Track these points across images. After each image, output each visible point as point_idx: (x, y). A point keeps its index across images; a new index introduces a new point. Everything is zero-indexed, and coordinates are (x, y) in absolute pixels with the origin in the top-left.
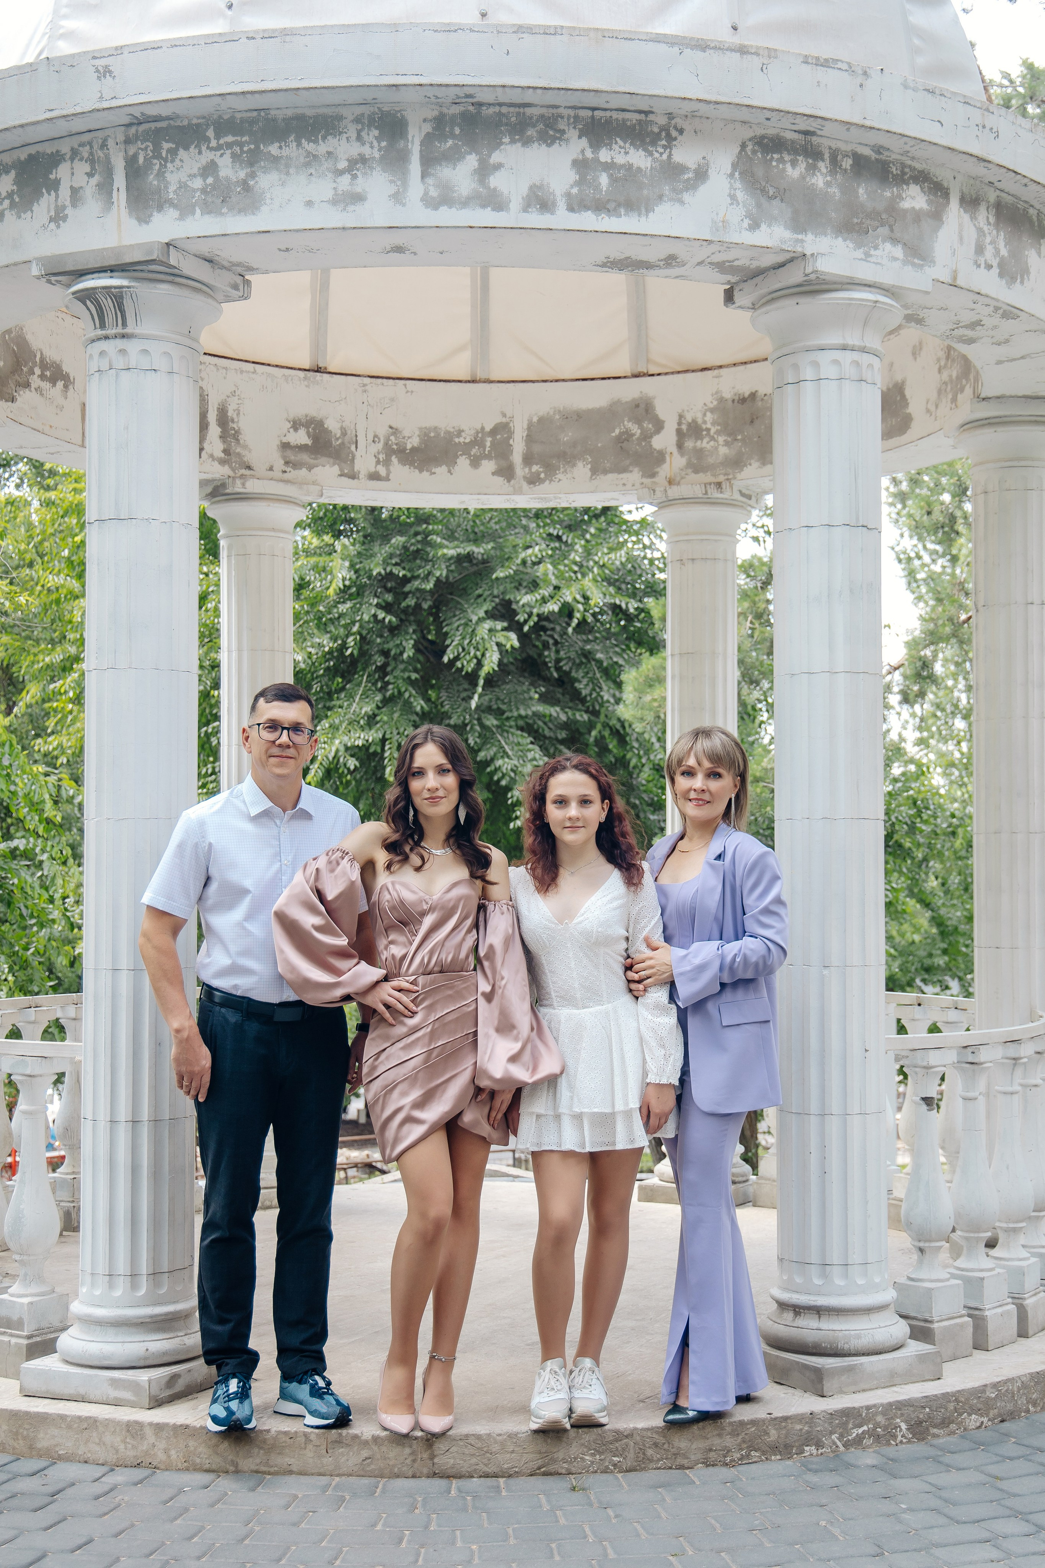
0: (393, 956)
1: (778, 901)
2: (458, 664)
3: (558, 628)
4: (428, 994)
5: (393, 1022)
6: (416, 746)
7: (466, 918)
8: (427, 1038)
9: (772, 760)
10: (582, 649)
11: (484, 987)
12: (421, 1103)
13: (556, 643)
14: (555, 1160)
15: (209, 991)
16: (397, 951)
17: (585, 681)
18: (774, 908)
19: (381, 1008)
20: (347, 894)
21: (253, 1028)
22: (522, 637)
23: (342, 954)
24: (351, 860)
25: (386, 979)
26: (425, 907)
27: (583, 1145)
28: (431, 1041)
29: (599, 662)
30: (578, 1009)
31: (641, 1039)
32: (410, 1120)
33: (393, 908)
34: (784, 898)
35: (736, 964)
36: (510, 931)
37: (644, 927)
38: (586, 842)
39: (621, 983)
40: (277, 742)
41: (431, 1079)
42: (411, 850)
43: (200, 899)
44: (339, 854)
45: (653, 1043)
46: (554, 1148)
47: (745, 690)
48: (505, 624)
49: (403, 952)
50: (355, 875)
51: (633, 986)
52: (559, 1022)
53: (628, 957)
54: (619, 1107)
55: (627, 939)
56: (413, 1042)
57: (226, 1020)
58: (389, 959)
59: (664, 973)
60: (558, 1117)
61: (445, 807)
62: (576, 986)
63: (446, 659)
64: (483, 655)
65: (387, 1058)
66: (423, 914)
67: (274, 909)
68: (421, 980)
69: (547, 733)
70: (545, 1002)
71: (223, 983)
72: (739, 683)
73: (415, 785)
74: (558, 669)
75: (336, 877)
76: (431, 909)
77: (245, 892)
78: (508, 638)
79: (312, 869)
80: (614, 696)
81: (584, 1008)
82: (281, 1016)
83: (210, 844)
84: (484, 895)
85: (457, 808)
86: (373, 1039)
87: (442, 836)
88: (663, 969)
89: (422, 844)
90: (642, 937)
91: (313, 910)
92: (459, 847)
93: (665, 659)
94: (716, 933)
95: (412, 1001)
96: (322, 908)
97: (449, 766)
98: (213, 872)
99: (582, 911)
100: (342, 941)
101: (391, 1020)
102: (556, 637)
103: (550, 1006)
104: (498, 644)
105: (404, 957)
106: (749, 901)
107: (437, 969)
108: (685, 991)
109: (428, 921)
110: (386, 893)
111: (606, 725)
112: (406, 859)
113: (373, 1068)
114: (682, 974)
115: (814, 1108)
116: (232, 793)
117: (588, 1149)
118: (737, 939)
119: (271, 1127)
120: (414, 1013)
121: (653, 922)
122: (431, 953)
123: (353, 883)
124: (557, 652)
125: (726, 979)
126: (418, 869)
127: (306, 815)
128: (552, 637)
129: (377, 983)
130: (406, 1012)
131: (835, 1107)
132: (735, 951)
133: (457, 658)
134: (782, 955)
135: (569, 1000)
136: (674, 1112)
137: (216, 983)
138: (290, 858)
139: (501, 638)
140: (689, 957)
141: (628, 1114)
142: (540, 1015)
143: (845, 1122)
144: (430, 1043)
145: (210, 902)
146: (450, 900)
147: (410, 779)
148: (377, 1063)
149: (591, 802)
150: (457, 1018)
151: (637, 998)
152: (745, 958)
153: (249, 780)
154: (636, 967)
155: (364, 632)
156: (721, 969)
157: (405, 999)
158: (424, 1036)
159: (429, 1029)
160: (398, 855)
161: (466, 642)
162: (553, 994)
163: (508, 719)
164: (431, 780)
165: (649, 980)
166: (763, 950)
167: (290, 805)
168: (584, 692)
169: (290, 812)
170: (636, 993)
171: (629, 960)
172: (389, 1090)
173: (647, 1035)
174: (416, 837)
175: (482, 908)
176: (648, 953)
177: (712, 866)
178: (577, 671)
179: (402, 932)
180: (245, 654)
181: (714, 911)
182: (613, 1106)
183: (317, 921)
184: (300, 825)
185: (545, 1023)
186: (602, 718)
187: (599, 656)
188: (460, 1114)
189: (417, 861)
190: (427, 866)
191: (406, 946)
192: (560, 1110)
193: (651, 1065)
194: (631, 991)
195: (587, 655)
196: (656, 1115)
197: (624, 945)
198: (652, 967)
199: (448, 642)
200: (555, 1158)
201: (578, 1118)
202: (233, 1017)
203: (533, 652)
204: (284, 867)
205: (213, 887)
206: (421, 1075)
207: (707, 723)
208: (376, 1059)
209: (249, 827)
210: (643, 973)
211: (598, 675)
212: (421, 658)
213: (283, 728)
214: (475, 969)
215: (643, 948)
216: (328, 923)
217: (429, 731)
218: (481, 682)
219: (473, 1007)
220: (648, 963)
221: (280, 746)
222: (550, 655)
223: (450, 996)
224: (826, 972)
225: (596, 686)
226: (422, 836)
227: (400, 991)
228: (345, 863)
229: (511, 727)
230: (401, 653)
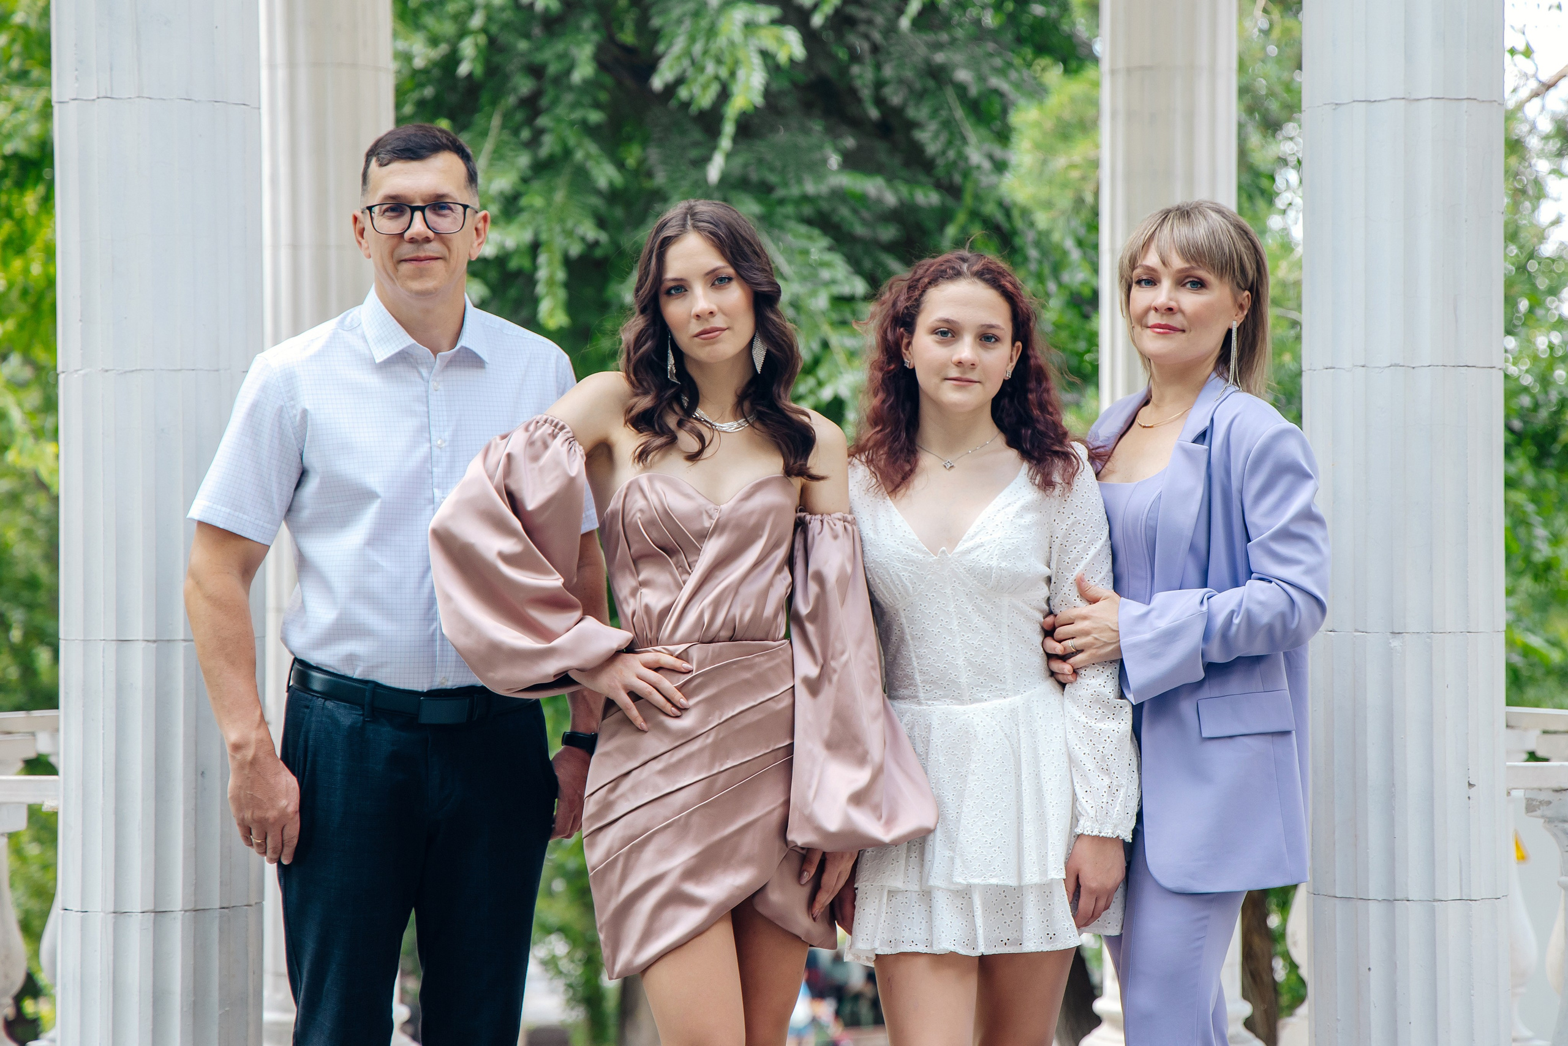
0: (647, 609)
1: (1308, 515)
2: (683, 93)
3: (879, 20)
4: (709, 677)
5: (644, 726)
6: (667, 242)
7: (776, 546)
8: (707, 754)
9: (1298, 265)
10: (928, 63)
11: (806, 667)
12: (695, 871)
13: (875, 49)
14: (920, 971)
15: (302, 669)
16: (654, 599)
17: (933, 126)
18: (1299, 528)
19: (624, 699)
20: (564, 500)
21: (385, 737)
22: (810, 37)
23: (554, 602)
24: (571, 440)
25: (631, 648)
26: (708, 523)
27: (973, 943)
28: (714, 758)
29: (961, 90)
30: (962, 702)
31: (1071, 760)
32: (677, 898)
33: (651, 523)
34: (1319, 509)
35: (1234, 629)
36: (849, 569)
37: (1077, 561)
38: (977, 410)
39: (1037, 660)
40: (407, 235)
41: (714, 826)
42: (680, 424)
43: (289, 510)
44: (547, 429)
45: (1090, 765)
46: (921, 949)
47: (1255, 139)
48: (775, 12)
49: (665, 601)
50: (576, 466)
51: (1057, 666)
52: (929, 727)
53: (1051, 613)
54: (1032, 877)
55: (1049, 580)
56: (681, 762)
57: (335, 722)
58: (640, 612)
59: (1106, 644)
60: (927, 895)
61: (730, 345)
62: (960, 662)
63: (657, 83)
64: (733, 74)
65: (634, 789)
66: (704, 536)
67: (432, 524)
68: (696, 652)
69: (860, 230)
70: (902, 692)
71: (328, 657)
72: (1241, 126)
73: (675, 310)
74: (880, 102)
75: (541, 470)
76: (719, 528)
77: (369, 495)
78: (781, 41)
79: (498, 456)
80: (991, 157)
81: (973, 701)
82: (431, 715)
83: (305, 412)
84: (804, 504)
85: (751, 345)
86: (607, 754)
87: (728, 398)
88: (1105, 637)
89: (699, 412)
90: (1071, 579)
91: (500, 526)
92: (761, 418)
93: (1096, 84)
94: (1193, 574)
95: (680, 688)
96: (517, 524)
97: (730, 271)
98: (312, 459)
99: (971, 531)
100: (554, 581)
101: (639, 722)
102: (877, 36)
103: (914, 698)
104: (765, 54)
105: (666, 611)
106: (1255, 517)
107: (724, 634)
108: (1139, 674)
109: (711, 549)
110: (638, 496)
111: (975, 215)
112: (672, 441)
113: (606, 806)
114: (1135, 646)
115: (1375, 887)
116: (342, 322)
117: (982, 949)
118: (1236, 583)
119: (413, 910)
120: (683, 710)
121: (1093, 551)
122: (717, 604)
123: (572, 481)
124: (878, 67)
125: (1217, 656)
126: (693, 458)
127: (473, 360)
128: (867, 37)
129: (618, 653)
130: (669, 707)
131: (1413, 884)
132: (1232, 606)
133: (680, 81)
134: (1317, 611)
135: (951, 690)
136: (1120, 891)
137: (315, 657)
138: (447, 435)
139: (767, 39)
140: (1153, 614)
141: (1045, 889)
142: (894, 714)
143: (1432, 914)
144: (711, 765)
145: (305, 514)
146: (751, 513)
147: (663, 299)
148: (613, 797)
149: (997, 340)
150: (759, 722)
151: (1063, 685)
152: (1249, 618)
153: (372, 299)
154: (1060, 632)
155: (494, 29)
156: (1206, 636)
157: (668, 684)
158: (701, 750)
159: (710, 740)
160: (657, 434)
161: (698, 48)
162: (918, 678)
163: (782, 202)
164: (701, 299)
165: (1079, 657)
166: (1282, 604)
167: (445, 342)
168: (932, 149)
169: (447, 354)
170: (1061, 678)
171: (1050, 619)
172: (635, 845)
173: (1082, 751)
174: (685, 400)
175: (801, 526)
176: (1084, 608)
177: (1187, 453)
178: (917, 105)
179: (663, 564)
180: (303, 74)
181: (1188, 533)
182: (1020, 875)
183: (510, 546)
184: (464, 376)
185: (903, 730)
186: (968, 199)
187: (963, 75)
188: (761, 891)
189: (694, 445)
190: (708, 453)
191: (670, 591)
192: (931, 883)
193: (1086, 804)
194: (1053, 674)
195: (938, 75)
196: (1092, 892)
197: (1044, 591)
198: (1086, 633)
199: (661, 48)
200: (921, 963)
201: (964, 894)
202: (346, 716)
203: (827, 68)
204: (436, 451)
205: (312, 486)
206: (695, 819)
207: (1179, 198)
208: (613, 790)
209: (373, 381)
210: (1069, 643)
211: (959, 113)
212: (608, 80)
213: (414, 209)
214: (787, 636)
215: (1073, 595)
216: (527, 547)
217: (691, 213)
218: (729, 129)
219: (786, 702)
220: (1079, 626)
221: (412, 241)
222: (862, 75)
223: (747, 682)
224: (1396, 643)
225: (953, 134)
226: (695, 401)
227: (658, 669)
228: (558, 445)
229: (787, 217)
230: (568, 71)
